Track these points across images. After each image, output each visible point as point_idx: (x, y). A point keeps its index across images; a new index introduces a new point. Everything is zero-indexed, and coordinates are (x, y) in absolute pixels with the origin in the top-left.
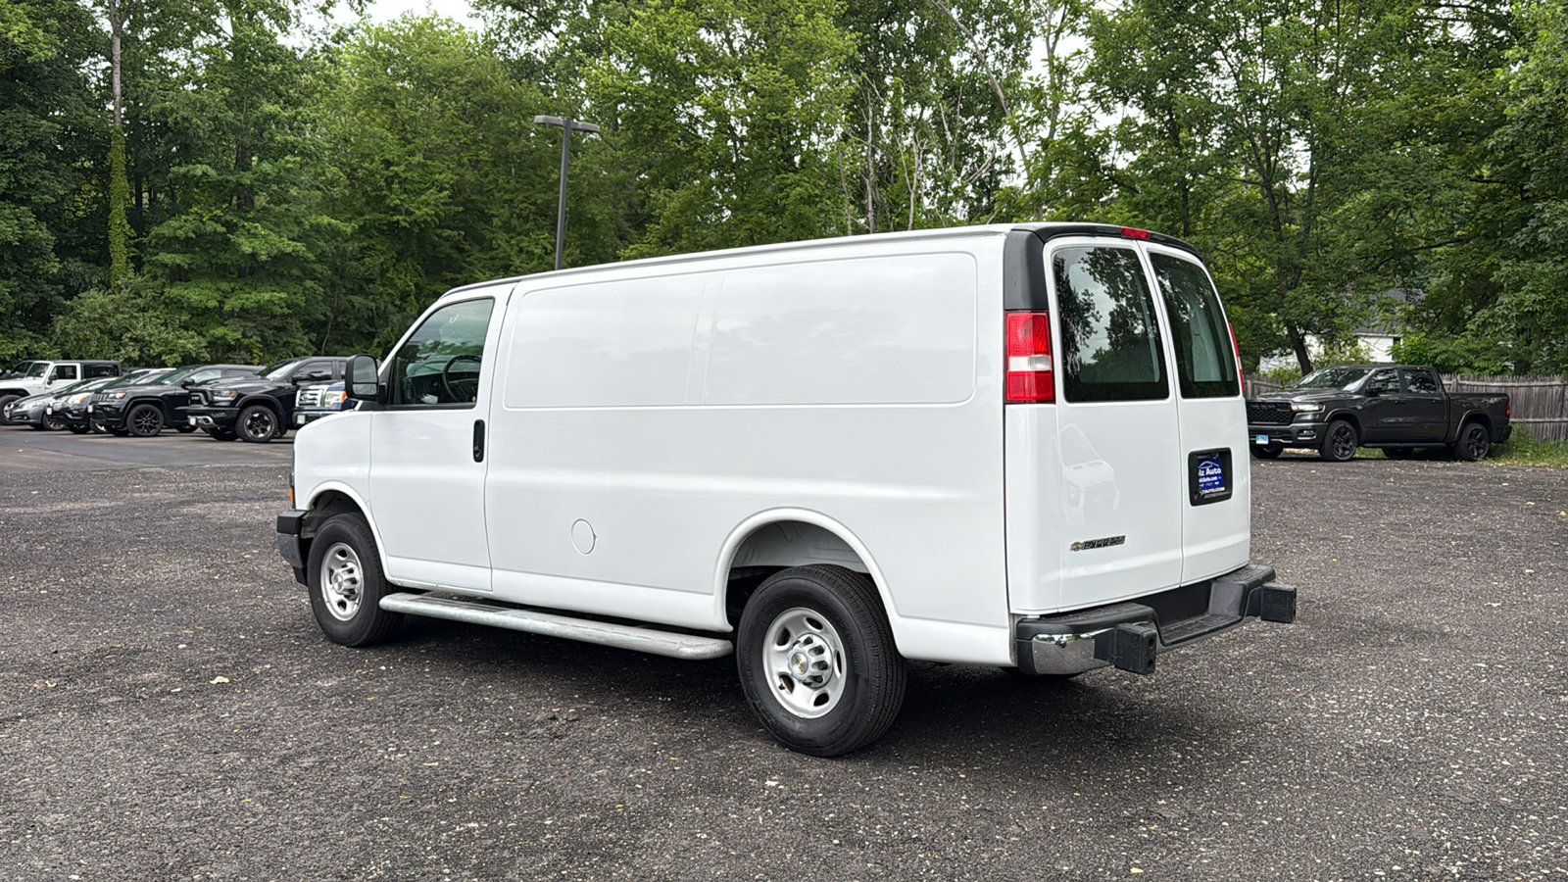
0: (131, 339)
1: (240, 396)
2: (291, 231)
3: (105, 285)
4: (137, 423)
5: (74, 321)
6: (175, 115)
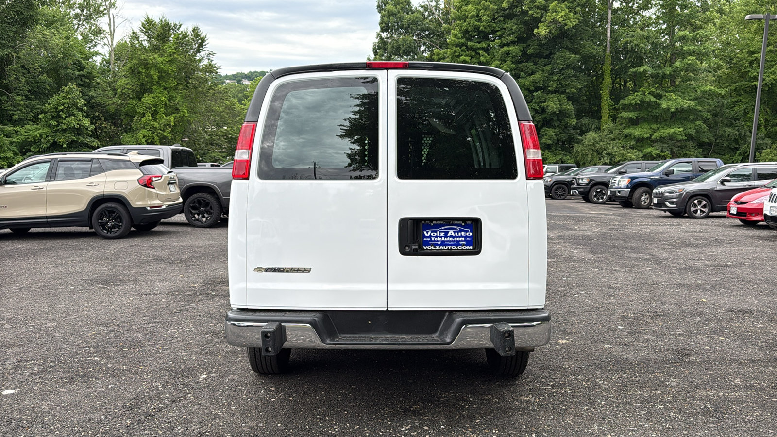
0: (606, 154)
1: (591, 180)
2: (691, 96)
3: (598, 129)
4: (556, 193)
5: (581, 146)
6: (632, 43)
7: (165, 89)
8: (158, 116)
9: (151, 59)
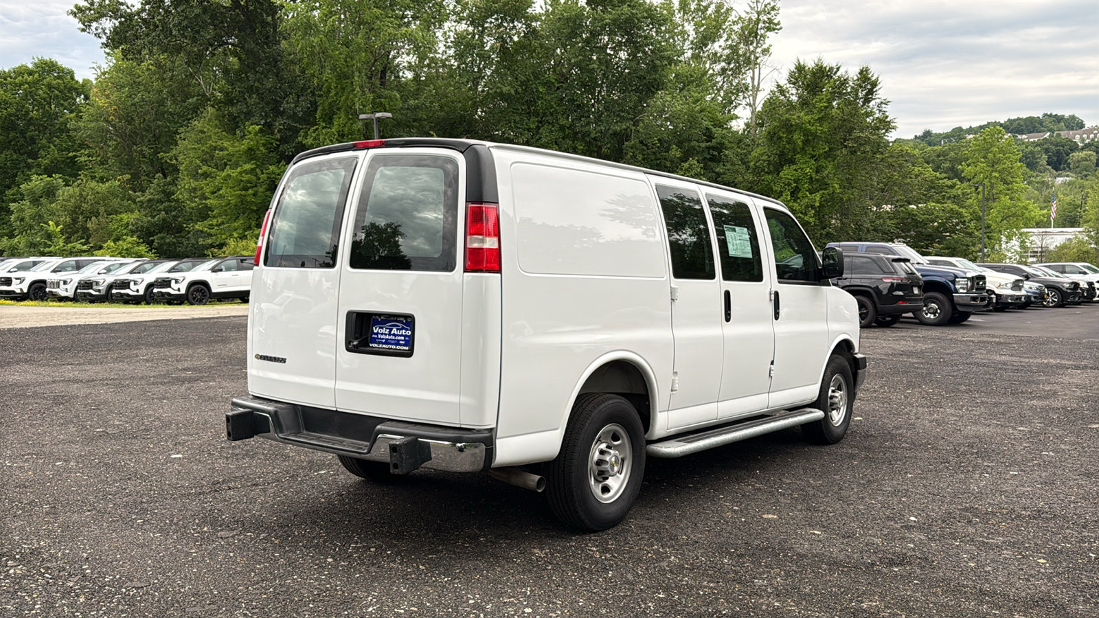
7: (813, 157)
8: (800, 195)
9: (794, 119)
